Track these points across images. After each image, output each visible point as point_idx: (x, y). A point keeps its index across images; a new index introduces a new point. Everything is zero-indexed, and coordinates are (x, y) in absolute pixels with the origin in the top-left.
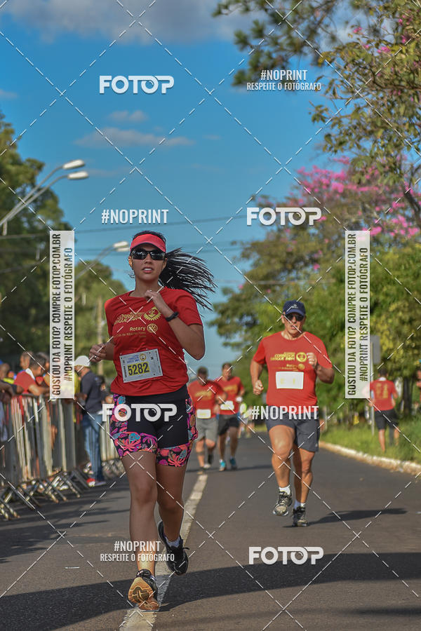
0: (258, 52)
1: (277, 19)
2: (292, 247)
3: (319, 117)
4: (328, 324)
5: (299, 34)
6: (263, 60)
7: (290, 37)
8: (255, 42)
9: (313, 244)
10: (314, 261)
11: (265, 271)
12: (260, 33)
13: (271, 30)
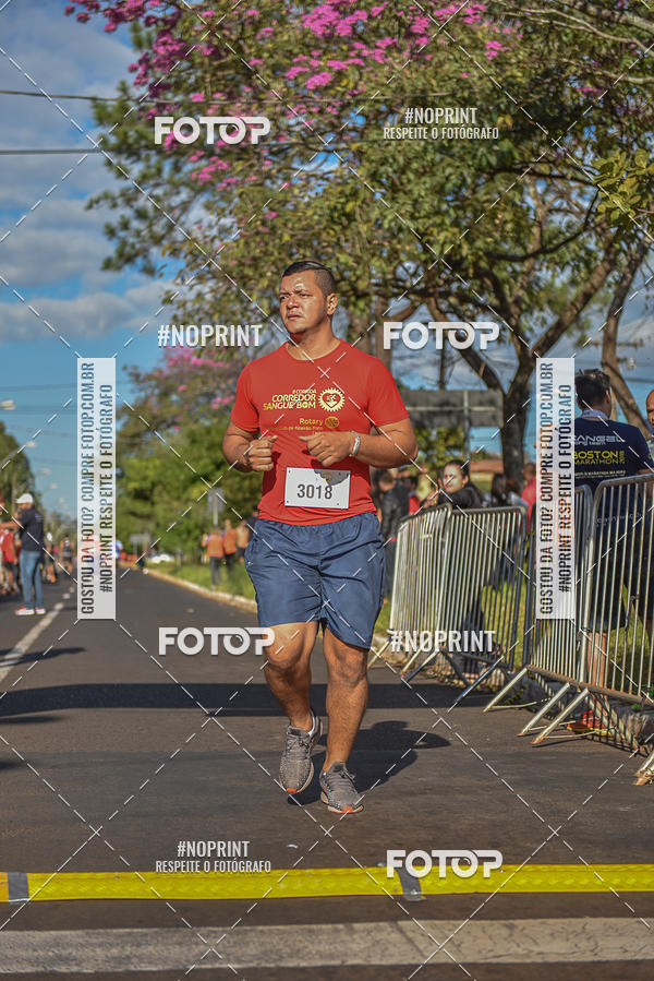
0: (124, 243)
1: (141, 215)
2: (156, 411)
3: (167, 300)
4: (182, 477)
5: (159, 228)
6: (128, 249)
7: (151, 231)
8: (122, 234)
9: (174, 409)
10: (174, 424)
11: (132, 431)
12: (125, 226)
13: (136, 224)
